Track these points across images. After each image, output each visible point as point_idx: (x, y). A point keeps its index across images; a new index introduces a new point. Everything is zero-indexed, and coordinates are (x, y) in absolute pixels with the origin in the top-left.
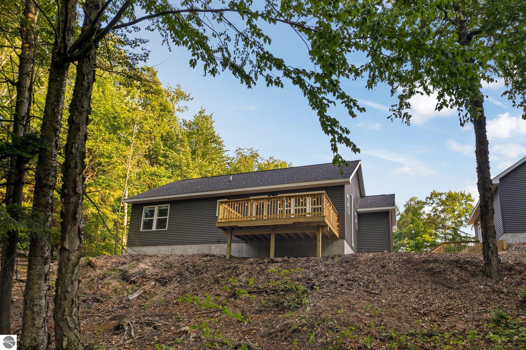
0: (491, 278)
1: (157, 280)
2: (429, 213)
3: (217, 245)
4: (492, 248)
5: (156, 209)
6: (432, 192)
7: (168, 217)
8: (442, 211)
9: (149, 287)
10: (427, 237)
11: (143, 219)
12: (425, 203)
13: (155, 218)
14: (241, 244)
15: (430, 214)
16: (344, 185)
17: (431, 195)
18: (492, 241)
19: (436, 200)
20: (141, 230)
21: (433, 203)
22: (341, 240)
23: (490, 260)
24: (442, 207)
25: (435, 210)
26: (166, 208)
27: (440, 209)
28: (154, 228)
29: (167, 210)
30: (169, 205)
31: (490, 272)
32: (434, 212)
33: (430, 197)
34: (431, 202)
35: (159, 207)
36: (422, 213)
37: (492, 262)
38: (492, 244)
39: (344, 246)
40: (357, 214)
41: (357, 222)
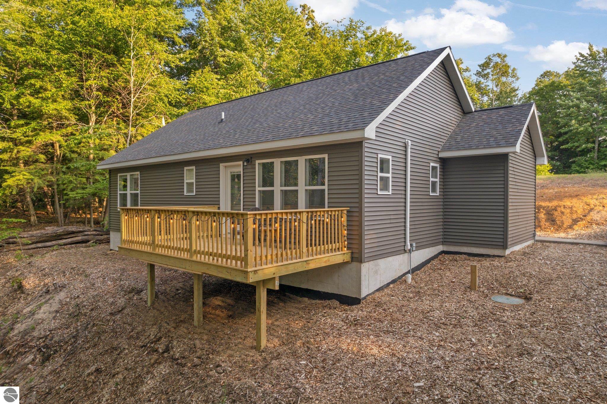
1: (40, 350)
5: (128, 178)
7: (139, 192)
11: (119, 192)
13: (129, 192)
16: (361, 142)
20: (118, 209)
22: (355, 263)
26: (137, 177)
30: (139, 173)
35: (131, 175)
39: (360, 278)
40: (437, 165)
41: (438, 180)
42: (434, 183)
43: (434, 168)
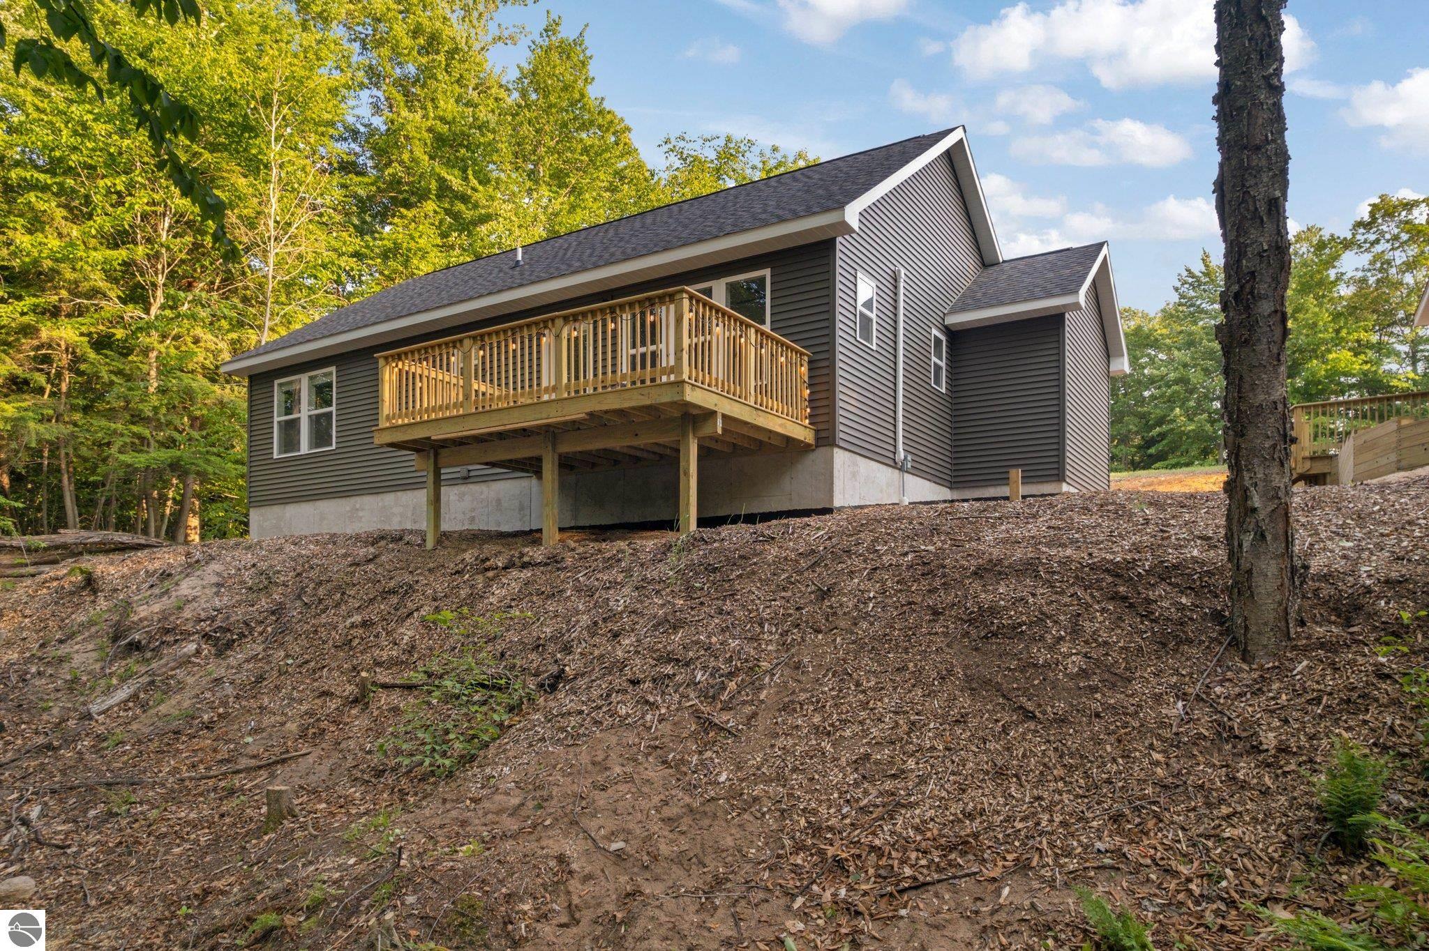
0: (1246, 657)
1: (206, 636)
2: (1360, 274)
3: (463, 488)
4: (1262, 515)
5: (304, 384)
6: (1377, 201)
7: (333, 409)
8: (1410, 266)
9: (172, 664)
10: (1342, 357)
11: (276, 419)
12: (1347, 245)
13: (305, 412)
14: (524, 483)
15: (1364, 280)
16: (834, 240)
17: (1372, 214)
18: (1267, 479)
19: (1390, 228)
20: (275, 456)
21: (1377, 241)
22: (822, 450)
23: (1249, 572)
24: (1413, 250)
25: (1383, 264)
26: (325, 380)
27: (1399, 257)
28: (305, 448)
29: (329, 385)
30: (333, 369)
31: (1246, 628)
32: (1381, 270)
33: (1367, 218)
34: (1372, 237)
35: (311, 378)
36: (1332, 277)
37: (1257, 580)
38: (1263, 495)
39: (832, 473)
40: (943, 338)
41: (943, 364)
42: (938, 368)
43: (938, 342)
